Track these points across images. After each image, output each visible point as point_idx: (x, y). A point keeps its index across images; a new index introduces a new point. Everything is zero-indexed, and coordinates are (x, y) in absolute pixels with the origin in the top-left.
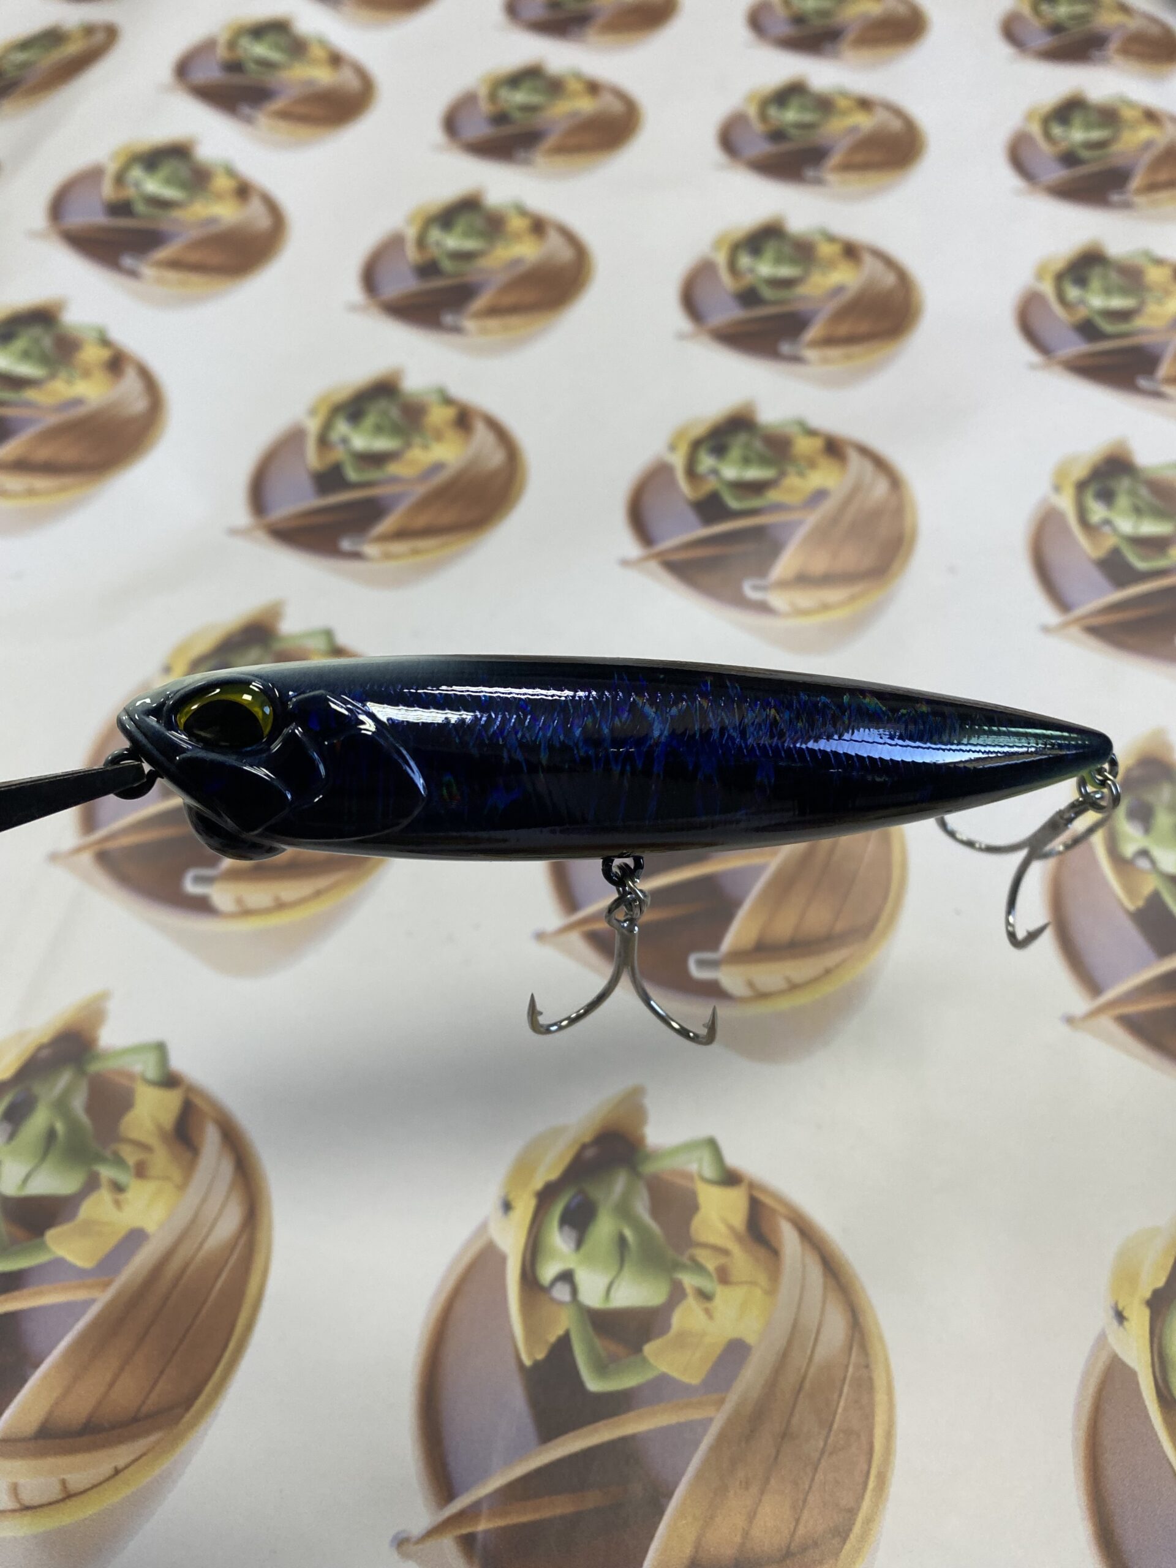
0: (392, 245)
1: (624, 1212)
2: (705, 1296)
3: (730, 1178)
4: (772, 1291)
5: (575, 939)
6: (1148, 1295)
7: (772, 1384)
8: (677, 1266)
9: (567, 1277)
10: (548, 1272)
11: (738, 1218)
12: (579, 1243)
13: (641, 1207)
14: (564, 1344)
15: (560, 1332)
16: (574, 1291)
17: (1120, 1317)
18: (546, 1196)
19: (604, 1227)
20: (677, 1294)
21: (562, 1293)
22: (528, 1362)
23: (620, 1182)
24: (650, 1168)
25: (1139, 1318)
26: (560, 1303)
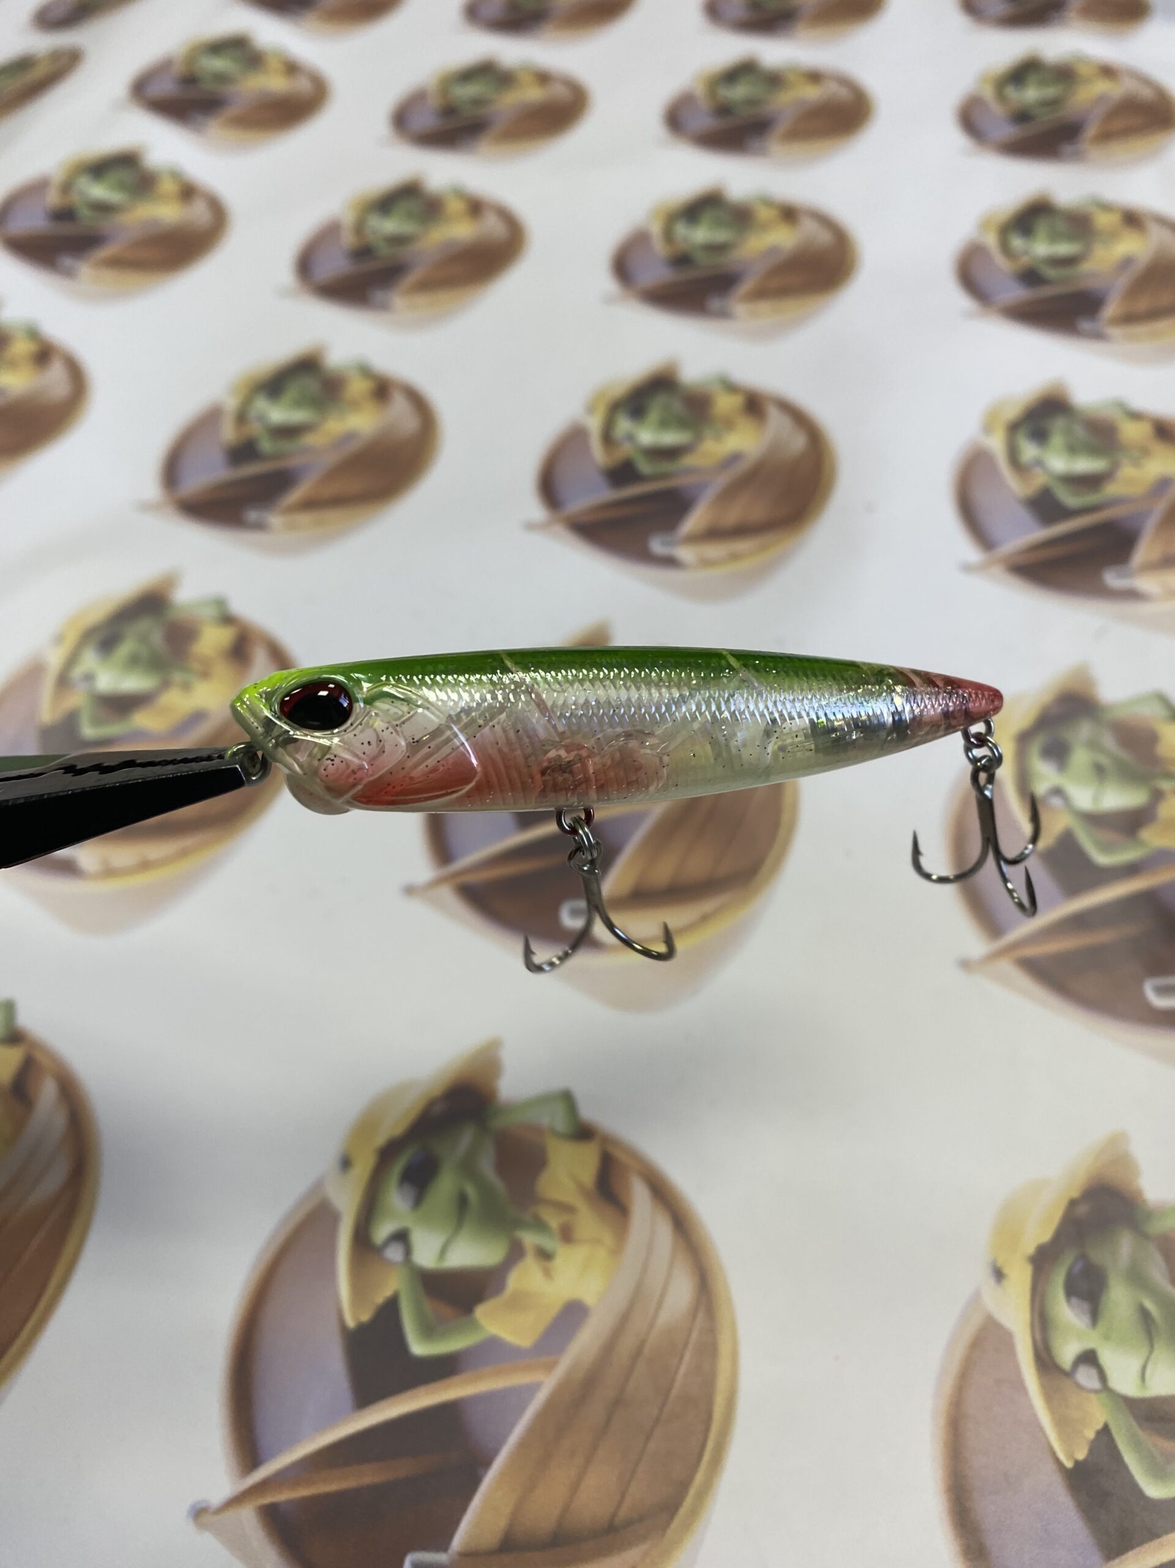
0: (328, 234)
1: (468, 1168)
2: (545, 1256)
3: (583, 1133)
4: (617, 1250)
5: (446, 893)
6: (1031, 1249)
7: (609, 1348)
8: (518, 1224)
9: (402, 1237)
10: (382, 1231)
11: (588, 1173)
12: (418, 1201)
13: (487, 1165)
14: (391, 1307)
15: (388, 1292)
16: (408, 1251)
17: (999, 1274)
18: (387, 1153)
19: (445, 1185)
20: (516, 1253)
21: (394, 1253)
22: (351, 1323)
23: (466, 1137)
24: (499, 1123)
25: (1020, 1276)
26: (390, 1264)
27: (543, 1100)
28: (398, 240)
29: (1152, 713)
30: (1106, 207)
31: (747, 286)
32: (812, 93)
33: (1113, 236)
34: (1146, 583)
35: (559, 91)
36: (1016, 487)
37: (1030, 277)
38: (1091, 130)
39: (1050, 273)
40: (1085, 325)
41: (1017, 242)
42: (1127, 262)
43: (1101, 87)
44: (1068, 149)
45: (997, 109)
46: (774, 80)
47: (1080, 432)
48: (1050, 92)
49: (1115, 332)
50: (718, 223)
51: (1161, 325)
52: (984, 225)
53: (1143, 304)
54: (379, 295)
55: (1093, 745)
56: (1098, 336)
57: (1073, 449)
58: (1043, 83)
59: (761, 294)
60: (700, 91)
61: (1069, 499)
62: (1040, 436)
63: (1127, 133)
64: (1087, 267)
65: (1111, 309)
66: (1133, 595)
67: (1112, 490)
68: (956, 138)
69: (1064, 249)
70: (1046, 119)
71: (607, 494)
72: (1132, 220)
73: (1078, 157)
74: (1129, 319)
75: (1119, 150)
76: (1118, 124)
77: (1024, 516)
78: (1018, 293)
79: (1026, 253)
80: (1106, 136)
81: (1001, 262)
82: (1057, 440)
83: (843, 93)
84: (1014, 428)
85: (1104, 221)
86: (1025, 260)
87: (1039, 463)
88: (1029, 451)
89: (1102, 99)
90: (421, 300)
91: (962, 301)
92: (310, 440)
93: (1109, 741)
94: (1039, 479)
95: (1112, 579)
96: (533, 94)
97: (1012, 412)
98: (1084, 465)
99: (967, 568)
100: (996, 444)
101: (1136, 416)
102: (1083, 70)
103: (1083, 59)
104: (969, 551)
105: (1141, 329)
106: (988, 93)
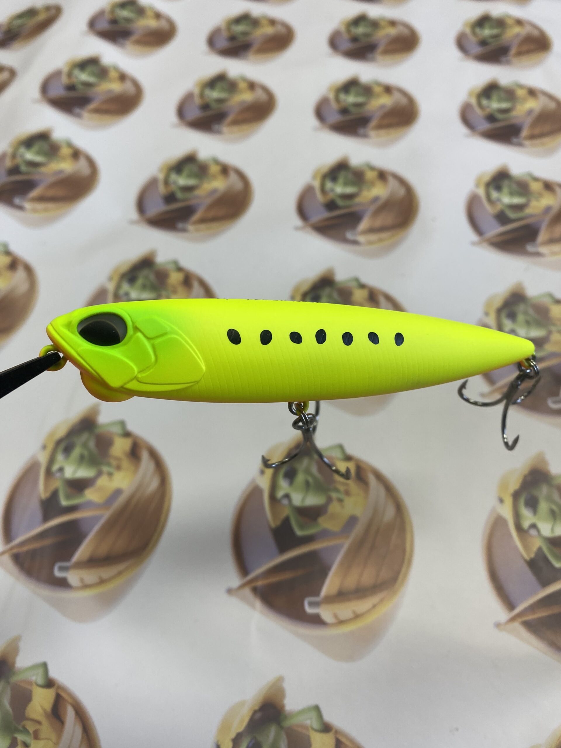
27: (332, 448)
28: (220, 101)
29: (547, 301)
30: (521, 87)
31: (373, 123)
32: (392, 31)
33: (524, 100)
34: (543, 250)
35: (280, 29)
36: (490, 210)
37: (491, 118)
38: (513, 51)
39: (499, 116)
40: (515, 140)
41: (485, 102)
42: (530, 112)
43: (517, 30)
44: (504, 59)
45: (473, 39)
46: (375, 24)
47: (514, 186)
48: (495, 31)
49: (527, 143)
50: (358, 94)
51: (546, 140)
52: (470, 94)
53: (537, 131)
54: (216, 127)
55: (526, 313)
56: (520, 145)
57: (512, 194)
58: (492, 27)
59: (380, 127)
60: (343, 29)
61: (512, 215)
62: (499, 188)
63: (529, 52)
64: (514, 113)
65: (525, 133)
66: (538, 254)
67: (528, 211)
68: (456, 53)
69: (504, 105)
70: (494, 45)
71: (326, 214)
72: (532, 93)
73: (508, 63)
74: (532, 137)
75: (525, 60)
76: (525, 48)
77: (494, 222)
78: (486, 126)
79: (488, 107)
80: (520, 54)
81: (478, 111)
82: (505, 190)
83: (406, 31)
84: (488, 185)
85: (521, 93)
86: (488, 111)
87: (499, 200)
88: (495, 195)
89: (517, 35)
90: (235, 128)
91: (463, 130)
92: (198, 192)
93: (531, 311)
94: (499, 207)
95: (530, 248)
96: (269, 30)
97: (487, 178)
98: (517, 200)
99: (474, 244)
100: (481, 192)
101: (536, 179)
102: (509, 22)
103: (509, 17)
104: (473, 236)
105: (538, 141)
106: (468, 31)
